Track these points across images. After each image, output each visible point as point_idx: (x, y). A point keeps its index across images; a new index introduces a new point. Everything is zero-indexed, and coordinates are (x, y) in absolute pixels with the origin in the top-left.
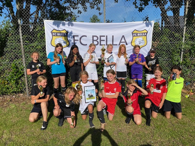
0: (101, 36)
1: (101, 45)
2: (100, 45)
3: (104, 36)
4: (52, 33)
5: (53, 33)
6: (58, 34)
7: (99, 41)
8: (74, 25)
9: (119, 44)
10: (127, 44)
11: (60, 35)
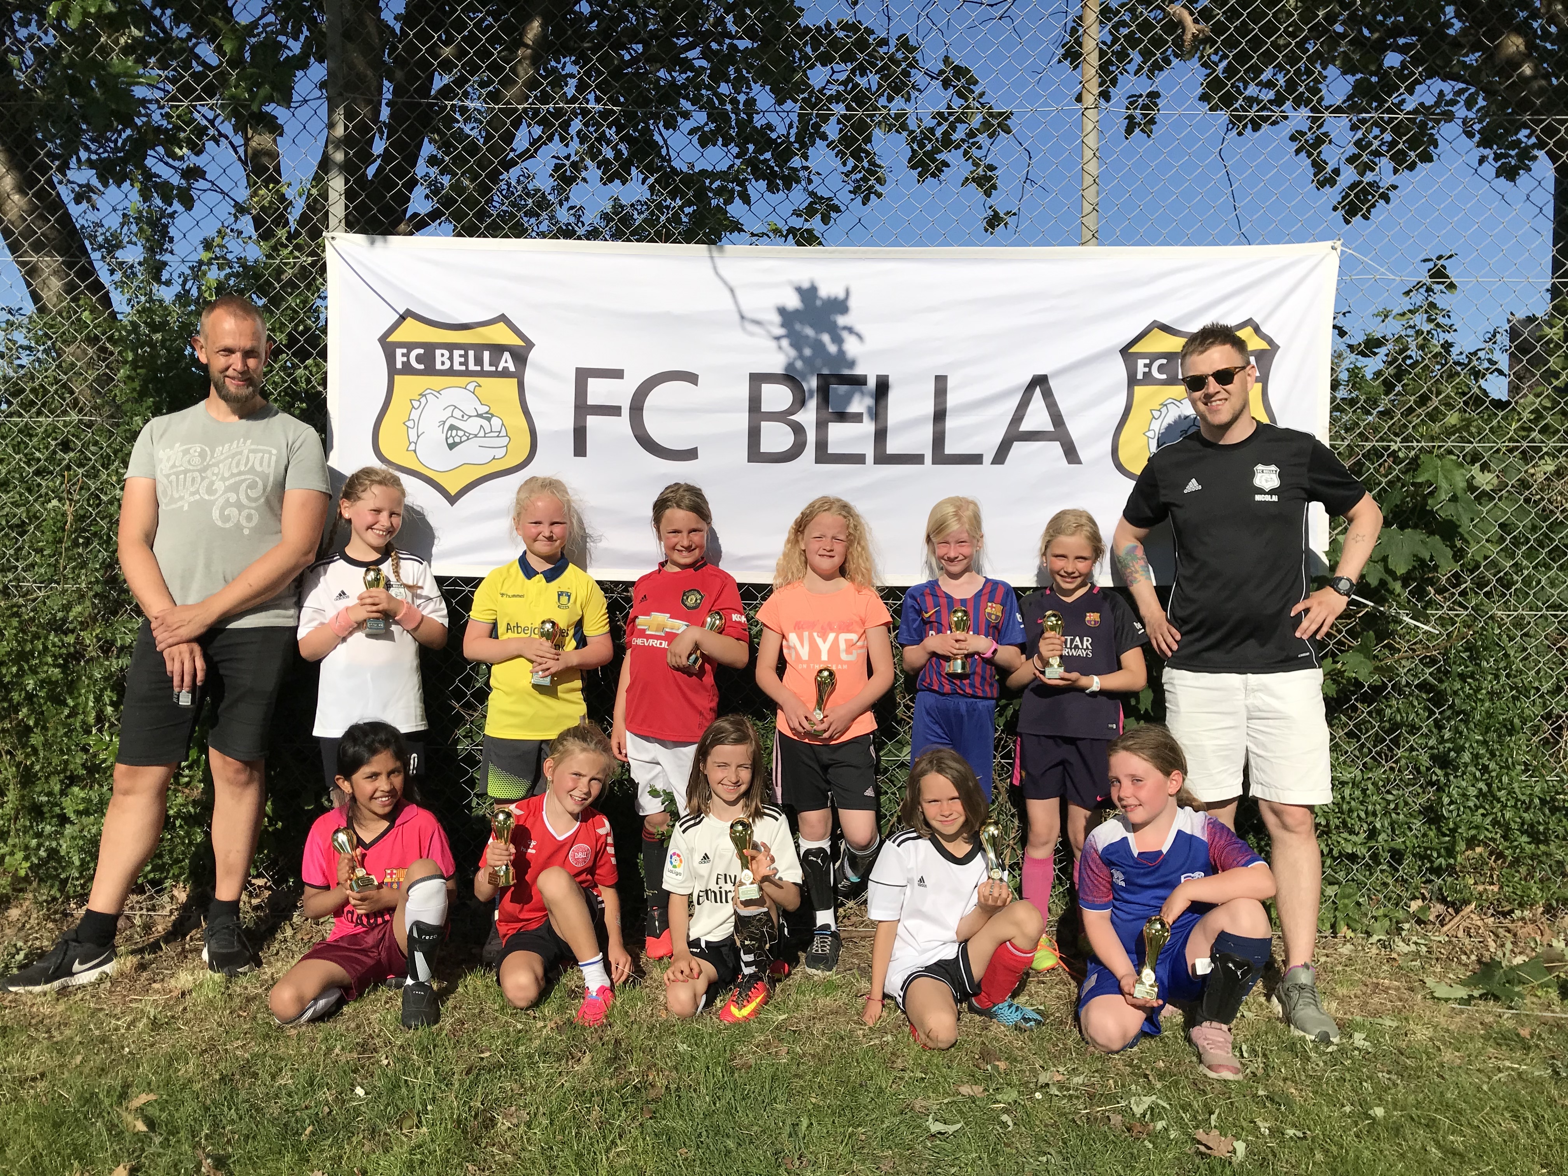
0: (826, 381)
1: (823, 456)
2: (818, 461)
3: (860, 381)
4: (389, 348)
5: (399, 352)
6: (441, 359)
7: (808, 417)
9: (1000, 457)
10: (1071, 454)
11: (457, 367)
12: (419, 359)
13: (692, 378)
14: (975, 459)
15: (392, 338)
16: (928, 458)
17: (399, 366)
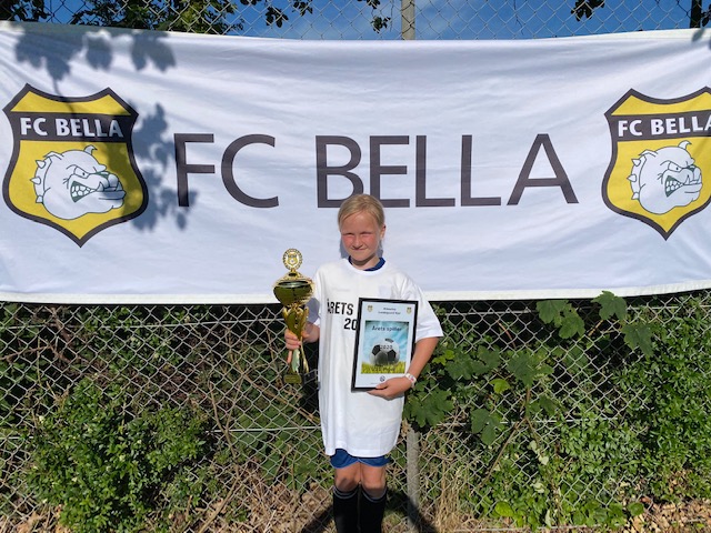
0: (376, 142)
3: (404, 140)
4: (14, 119)
5: (24, 121)
6: (61, 126)
7: (363, 171)
8: (177, 56)
9: (514, 200)
10: (570, 197)
11: (75, 133)
12: (42, 126)
13: (270, 141)
14: (496, 201)
15: (15, 109)
16: (458, 202)
17: (24, 132)
